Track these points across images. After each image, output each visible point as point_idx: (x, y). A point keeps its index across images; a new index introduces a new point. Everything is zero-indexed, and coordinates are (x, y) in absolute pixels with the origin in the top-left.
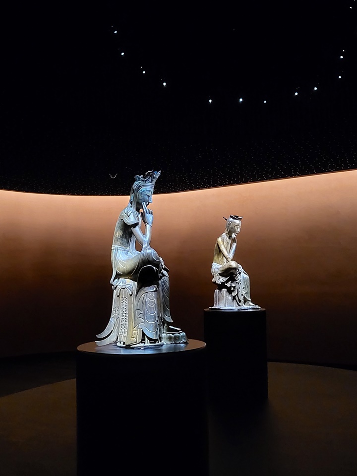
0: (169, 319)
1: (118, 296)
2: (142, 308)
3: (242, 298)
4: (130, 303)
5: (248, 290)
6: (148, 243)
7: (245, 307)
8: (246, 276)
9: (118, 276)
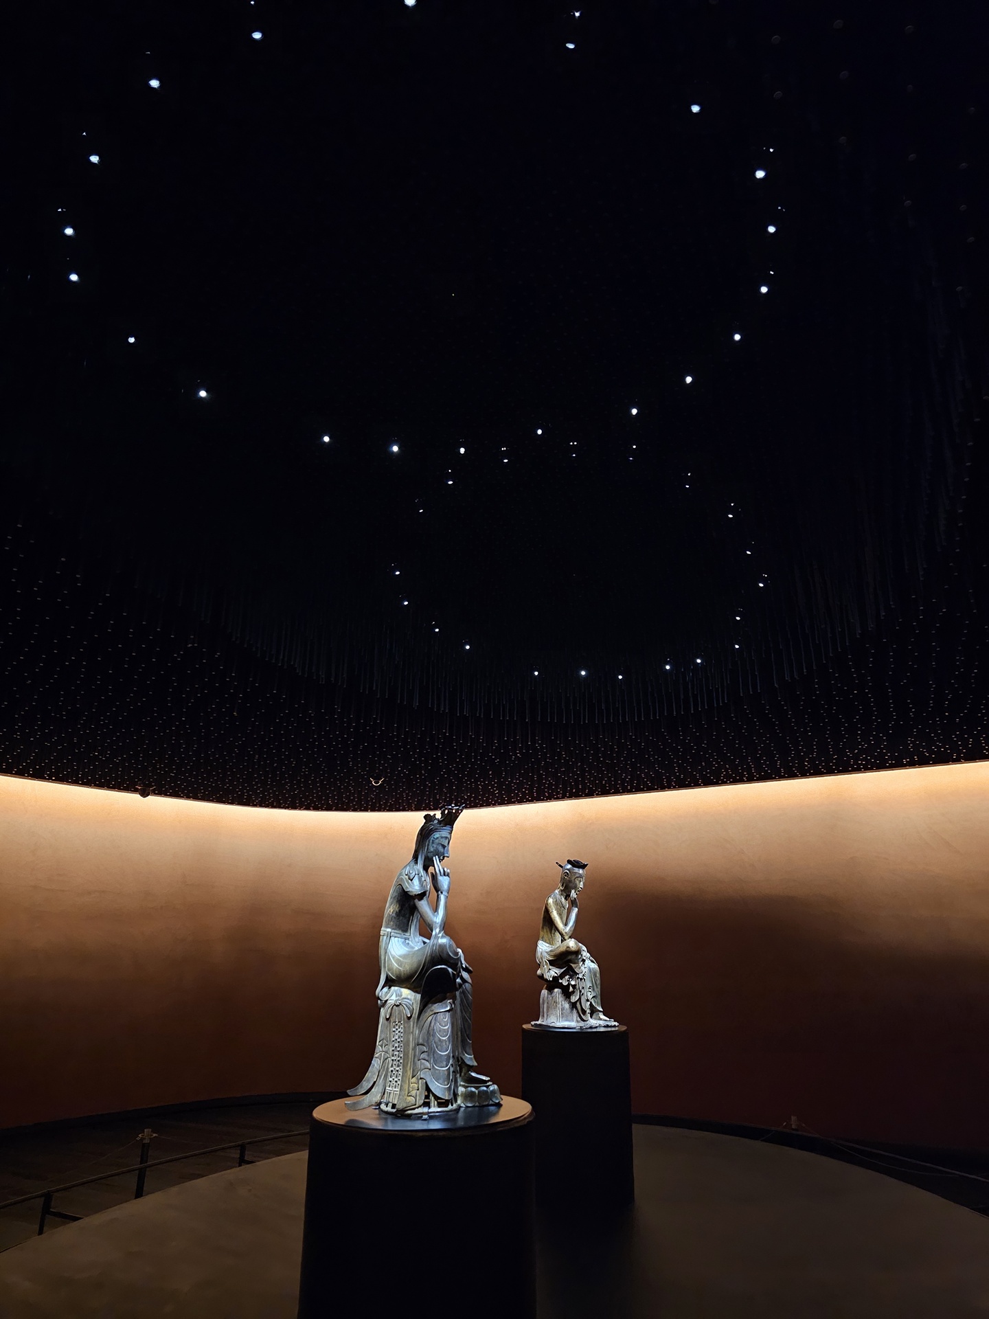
0: (469, 1059)
1: (387, 1019)
2: (428, 1043)
3: (586, 1006)
4: (407, 1032)
5: (598, 990)
6: (440, 926)
7: (593, 1022)
8: (594, 966)
9: (390, 982)
